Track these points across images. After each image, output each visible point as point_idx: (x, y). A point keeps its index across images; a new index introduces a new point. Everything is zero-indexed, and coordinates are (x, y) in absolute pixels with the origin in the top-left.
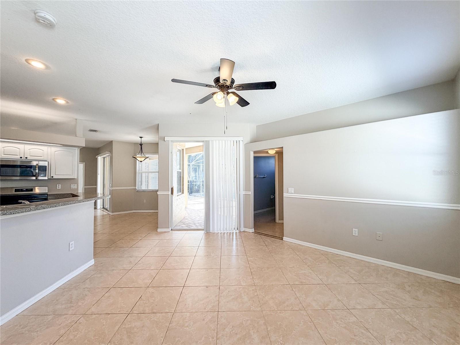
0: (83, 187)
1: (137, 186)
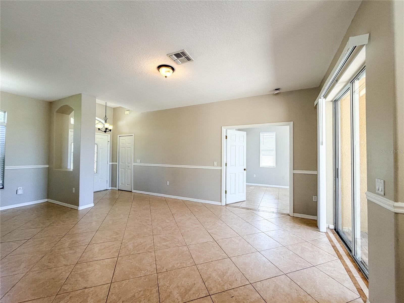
0: (290, 171)
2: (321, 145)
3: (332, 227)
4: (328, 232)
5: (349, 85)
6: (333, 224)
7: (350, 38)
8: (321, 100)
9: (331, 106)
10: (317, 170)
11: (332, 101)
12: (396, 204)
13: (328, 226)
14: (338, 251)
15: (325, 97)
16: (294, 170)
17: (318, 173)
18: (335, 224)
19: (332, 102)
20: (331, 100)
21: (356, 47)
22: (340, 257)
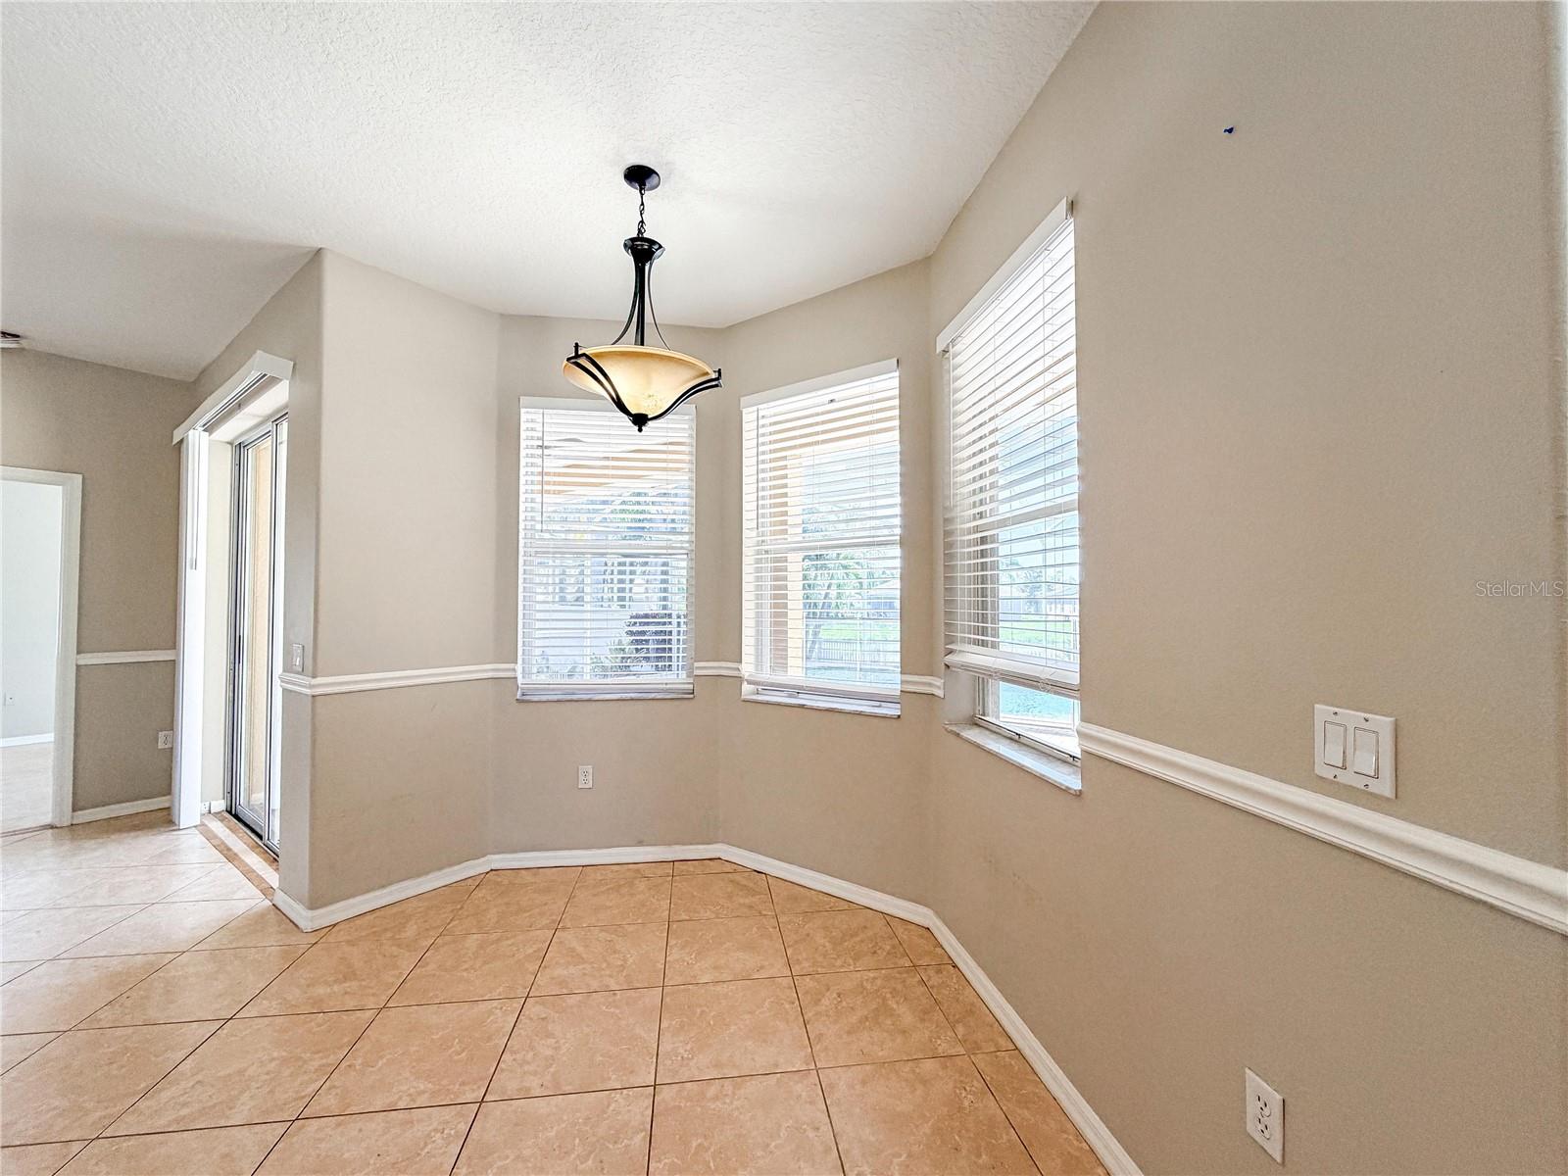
0: (63, 660)
1: (520, 661)
2: (192, 568)
3: (220, 805)
4: (206, 822)
5: (269, 426)
6: (222, 796)
7: (259, 352)
8: (194, 435)
9: (227, 456)
10: (175, 648)
11: (231, 443)
12: (314, 681)
13: (207, 809)
14: (229, 849)
15: (209, 428)
16: (79, 652)
17: (178, 655)
18: (229, 795)
19: (229, 446)
20: (229, 438)
21: (265, 375)
22: (230, 856)
